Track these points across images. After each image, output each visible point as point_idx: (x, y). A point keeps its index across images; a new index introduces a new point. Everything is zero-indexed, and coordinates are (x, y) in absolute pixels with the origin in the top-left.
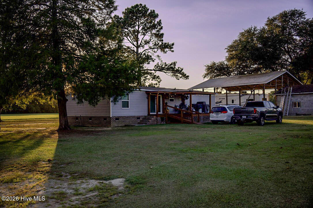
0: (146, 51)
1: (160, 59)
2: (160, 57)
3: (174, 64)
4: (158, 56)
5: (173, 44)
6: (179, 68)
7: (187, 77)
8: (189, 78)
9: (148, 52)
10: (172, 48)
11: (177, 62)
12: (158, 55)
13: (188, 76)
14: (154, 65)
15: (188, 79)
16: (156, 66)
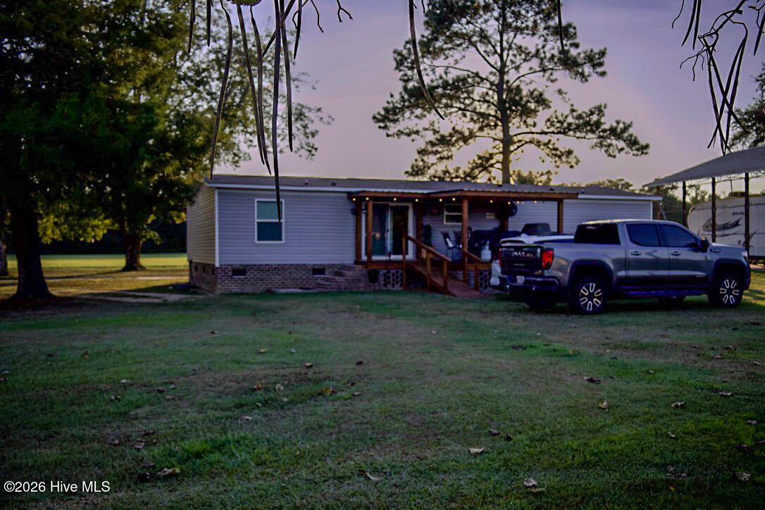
0: (522, 78)
1: (567, 100)
2: (566, 93)
3: (600, 110)
4: (560, 92)
5: (603, 54)
6: (618, 123)
7: (643, 149)
8: (649, 150)
9: (528, 81)
10: (601, 64)
11: (608, 105)
12: (558, 88)
13: (647, 146)
14: (545, 119)
15: (646, 153)
16: (549, 120)
